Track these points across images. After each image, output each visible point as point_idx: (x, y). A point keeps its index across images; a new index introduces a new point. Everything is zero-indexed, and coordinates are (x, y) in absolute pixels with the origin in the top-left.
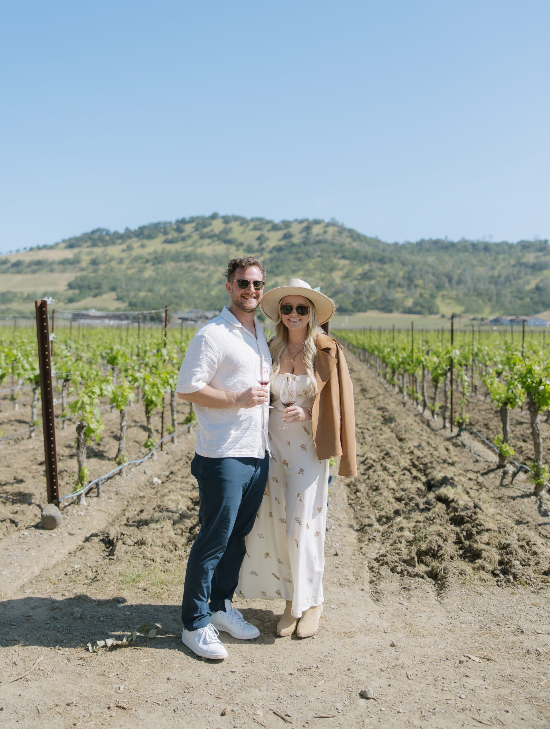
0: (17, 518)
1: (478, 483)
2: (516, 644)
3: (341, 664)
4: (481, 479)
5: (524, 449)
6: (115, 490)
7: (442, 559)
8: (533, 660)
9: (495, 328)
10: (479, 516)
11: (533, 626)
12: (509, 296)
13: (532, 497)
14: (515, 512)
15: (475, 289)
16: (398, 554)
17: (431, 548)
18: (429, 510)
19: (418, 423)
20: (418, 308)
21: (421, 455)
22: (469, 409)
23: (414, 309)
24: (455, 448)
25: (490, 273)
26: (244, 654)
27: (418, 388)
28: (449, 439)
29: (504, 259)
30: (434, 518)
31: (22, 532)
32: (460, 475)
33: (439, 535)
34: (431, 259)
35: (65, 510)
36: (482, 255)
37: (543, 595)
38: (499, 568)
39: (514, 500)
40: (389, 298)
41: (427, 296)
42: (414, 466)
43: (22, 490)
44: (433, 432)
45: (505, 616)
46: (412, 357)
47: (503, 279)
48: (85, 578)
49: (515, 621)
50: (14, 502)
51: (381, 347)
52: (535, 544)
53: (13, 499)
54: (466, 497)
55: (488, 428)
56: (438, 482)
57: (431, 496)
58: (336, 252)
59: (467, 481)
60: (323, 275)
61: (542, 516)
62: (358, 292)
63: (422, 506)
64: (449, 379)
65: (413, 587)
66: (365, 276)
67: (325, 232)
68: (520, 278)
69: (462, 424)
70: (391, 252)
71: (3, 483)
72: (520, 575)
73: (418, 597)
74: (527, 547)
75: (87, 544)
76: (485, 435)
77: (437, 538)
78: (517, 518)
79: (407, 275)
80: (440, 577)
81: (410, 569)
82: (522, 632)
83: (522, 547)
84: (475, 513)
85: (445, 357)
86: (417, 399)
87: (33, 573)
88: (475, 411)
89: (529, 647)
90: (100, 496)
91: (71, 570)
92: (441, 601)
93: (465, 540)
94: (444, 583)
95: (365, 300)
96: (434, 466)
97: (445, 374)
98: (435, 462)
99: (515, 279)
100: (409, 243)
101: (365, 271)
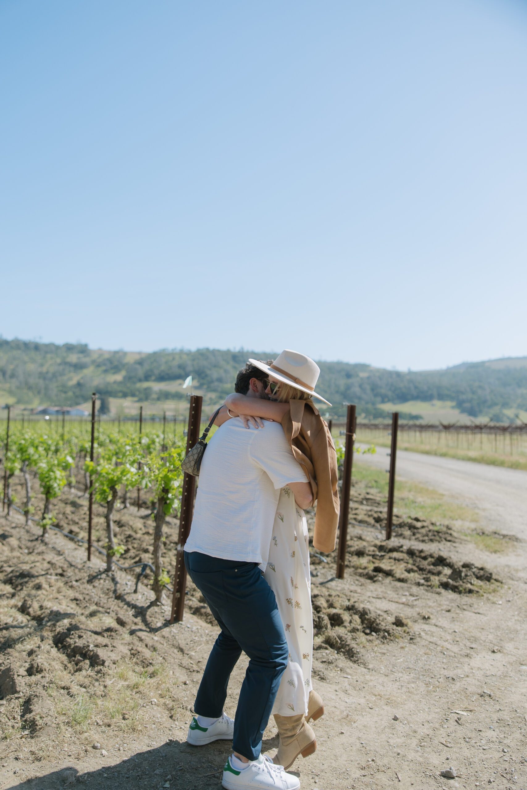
15: (27, 383)
25: (40, 370)
29: (52, 358)
36: (33, 354)
37: (421, 644)
49: (437, 672)
68: (64, 375)
73: (347, 667)
92: (368, 667)
94: (350, 650)
99: (60, 375)
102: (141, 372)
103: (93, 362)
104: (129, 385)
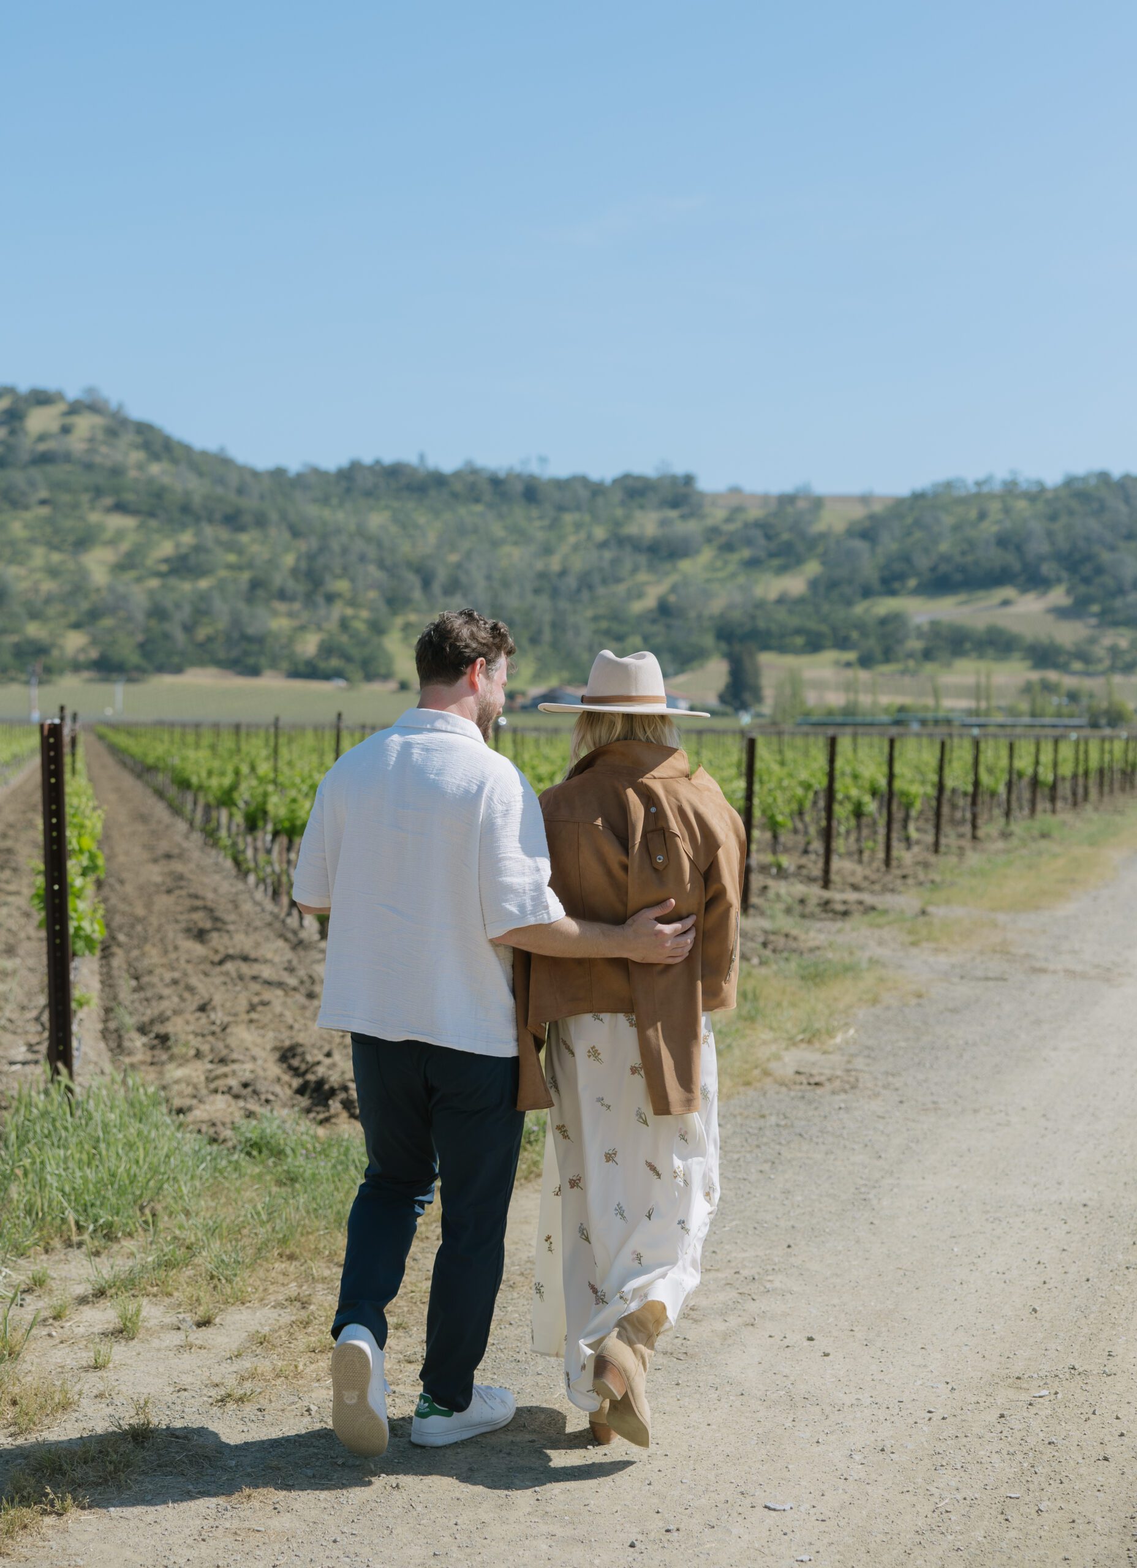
20: (335, 663)
23: (322, 665)
25: (539, 565)
29: (578, 526)
34: (377, 520)
36: (519, 513)
41: (360, 626)
47: (571, 582)
58: (98, 492)
60: (56, 557)
62: (158, 613)
66: (183, 566)
67: (66, 430)
68: (618, 580)
70: (262, 497)
79: (303, 565)
95: (180, 637)
99: (604, 581)
100: (316, 471)
101: (183, 550)
102: (869, 568)
103: (712, 533)
104: (826, 608)
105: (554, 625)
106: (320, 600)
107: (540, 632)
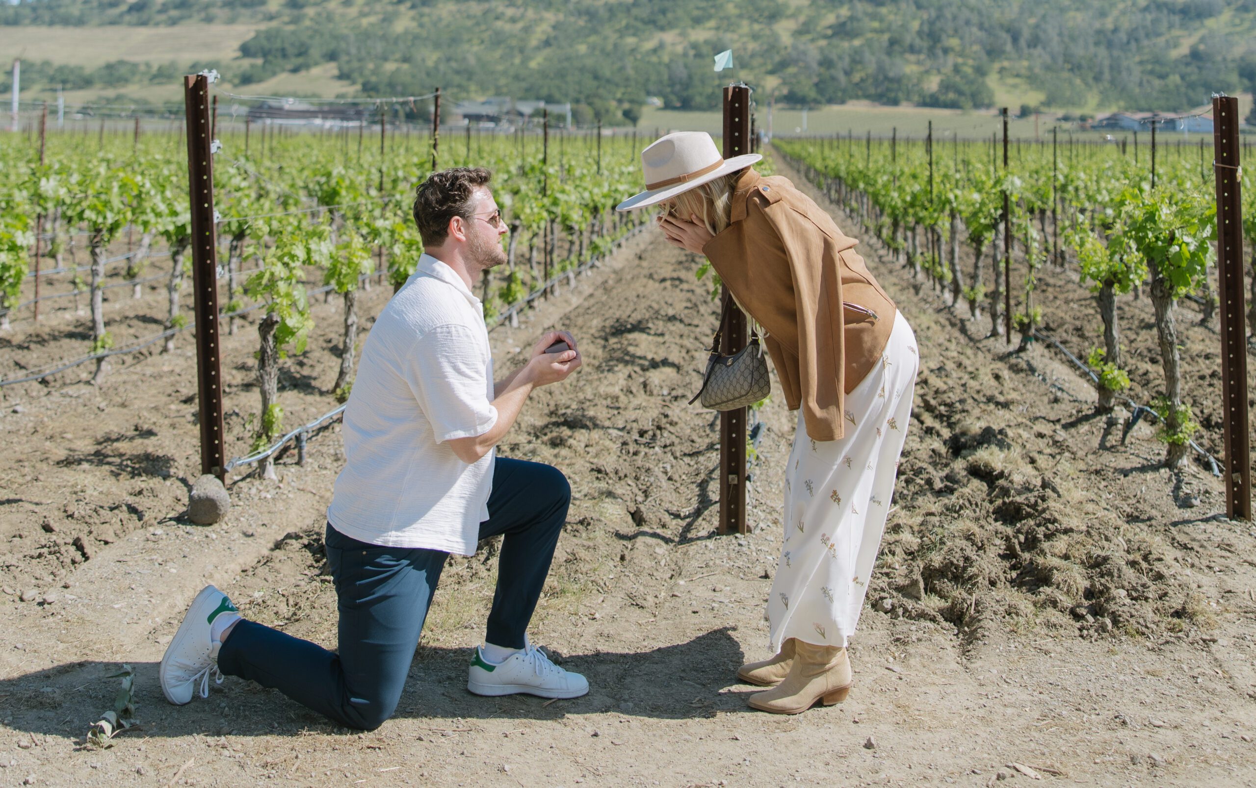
0: (141, 503)
1: (1055, 442)
2: (1111, 745)
3: (768, 779)
4: (1061, 435)
5: (1151, 376)
6: (332, 451)
7: (974, 585)
8: (1142, 775)
9: (1109, 137)
10: (1051, 503)
11: (1146, 712)
12: (1137, 71)
13: (1162, 471)
14: (1125, 499)
15: (1068, 57)
16: (887, 575)
17: (952, 563)
18: (952, 491)
19: (943, 327)
20: (951, 96)
21: (944, 387)
22: (1047, 298)
23: (942, 98)
24: (1013, 375)
25: (1097, 25)
26: (580, 760)
27: (943, 255)
28: (1003, 358)
30: (961, 508)
31: (151, 529)
32: (1019, 425)
33: (969, 537)
35: (235, 488)
37: (1169, 655)
38: (1086, 603)
39: (1125, 476)
40: (891, 74)
41: (968, 70)
42: (928, 408)
43: (150, 450)
44: (971, 344)
45: (1092, 693)
46: (931, 192)
47: (1123, 36)
48: (273, 616)
49: (1112, 704)
50: (134, 474)
51: (870, 173)
52: (1160, 560)
53: (133, 468)
54: (1029, 469)
55: (1082, 336)
56: (974, 438)
57: (959, 466)
59: (1033, 438)
60: (756, 27)
61: (1180, 507)
62: (827, 63)
63: (938, 485)
64: (1002, 236)
65: (914, 638)
66: (842, 30)
68: (1159, 35)
69: (1029, 325)
71: (114, 437)
72: (1126, 616)
73: (922, 656)
74: (1144, 565)
75: (277, 553)
76: (1076, 351)
77: (964, 543)
78: (1128, 510)
79: (926, 28)
80: (967, 619)
81: (910, 604)
82: (1124, 723)
83: (1133, 564)
84: (1043, 499)
85: (994, 191)
86: (941, 279)
87: (172, 607)
88: (1058, 302)
89: (1135, 750)
90: (304, 462)
91: (247, 601)
92: (969, 665)
93: (1023, 551)
94: (976, 630)
95: (842, 78)
96: (967, 407)
97: (994, 226)
98: (970, 401)
99: (1147, 36)
101: (842, 20)
105: (1111, 68)
106: (939, 52)
107: (1101, 73)
